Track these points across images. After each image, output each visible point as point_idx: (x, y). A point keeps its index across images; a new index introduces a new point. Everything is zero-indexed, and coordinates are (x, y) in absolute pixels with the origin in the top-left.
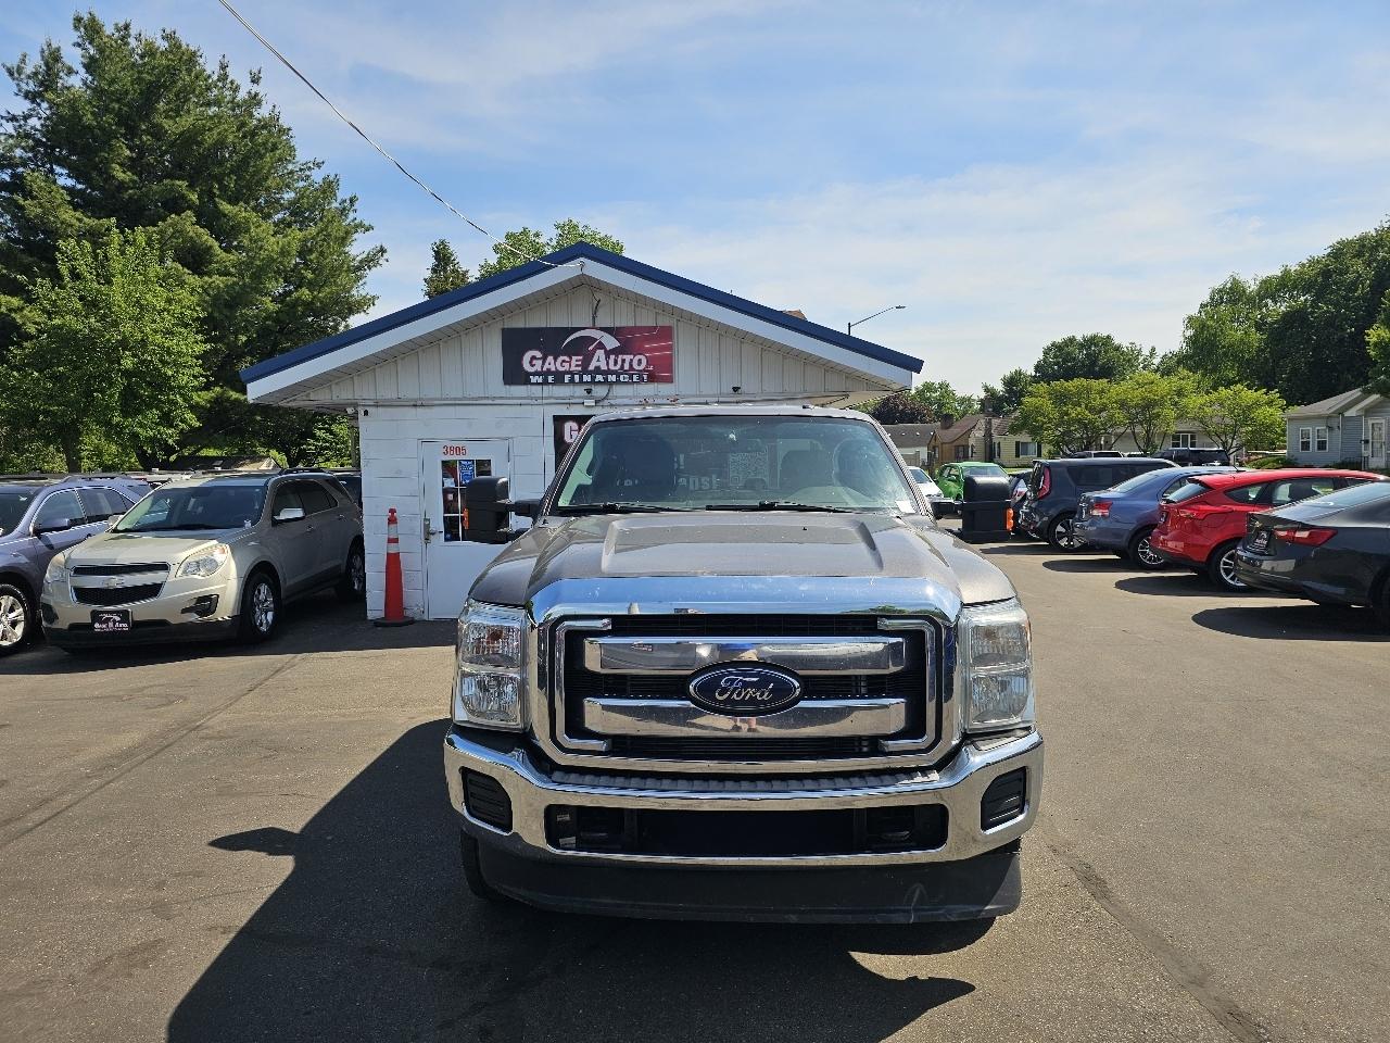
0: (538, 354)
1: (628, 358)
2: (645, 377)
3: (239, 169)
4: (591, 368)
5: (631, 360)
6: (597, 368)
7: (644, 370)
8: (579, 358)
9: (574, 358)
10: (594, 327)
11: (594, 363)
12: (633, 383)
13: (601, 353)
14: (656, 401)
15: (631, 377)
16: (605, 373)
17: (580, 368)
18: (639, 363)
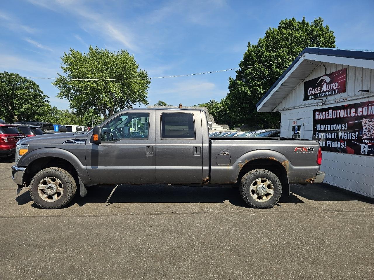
0: (311, 89)
1: (332, 85)
2: (337, 91)
4: (322, 91)
5: (333, 85)
7: (337, 89)
8: (320, 88)
9: (319, 88)
10: (326, 75)
11: (323, 89)
12: (333, 94)
13: (325, 85)
14: (340, 101)
15: (332, 93)
16: (325, 92)
17: (319, 92)
18: (335, 86)
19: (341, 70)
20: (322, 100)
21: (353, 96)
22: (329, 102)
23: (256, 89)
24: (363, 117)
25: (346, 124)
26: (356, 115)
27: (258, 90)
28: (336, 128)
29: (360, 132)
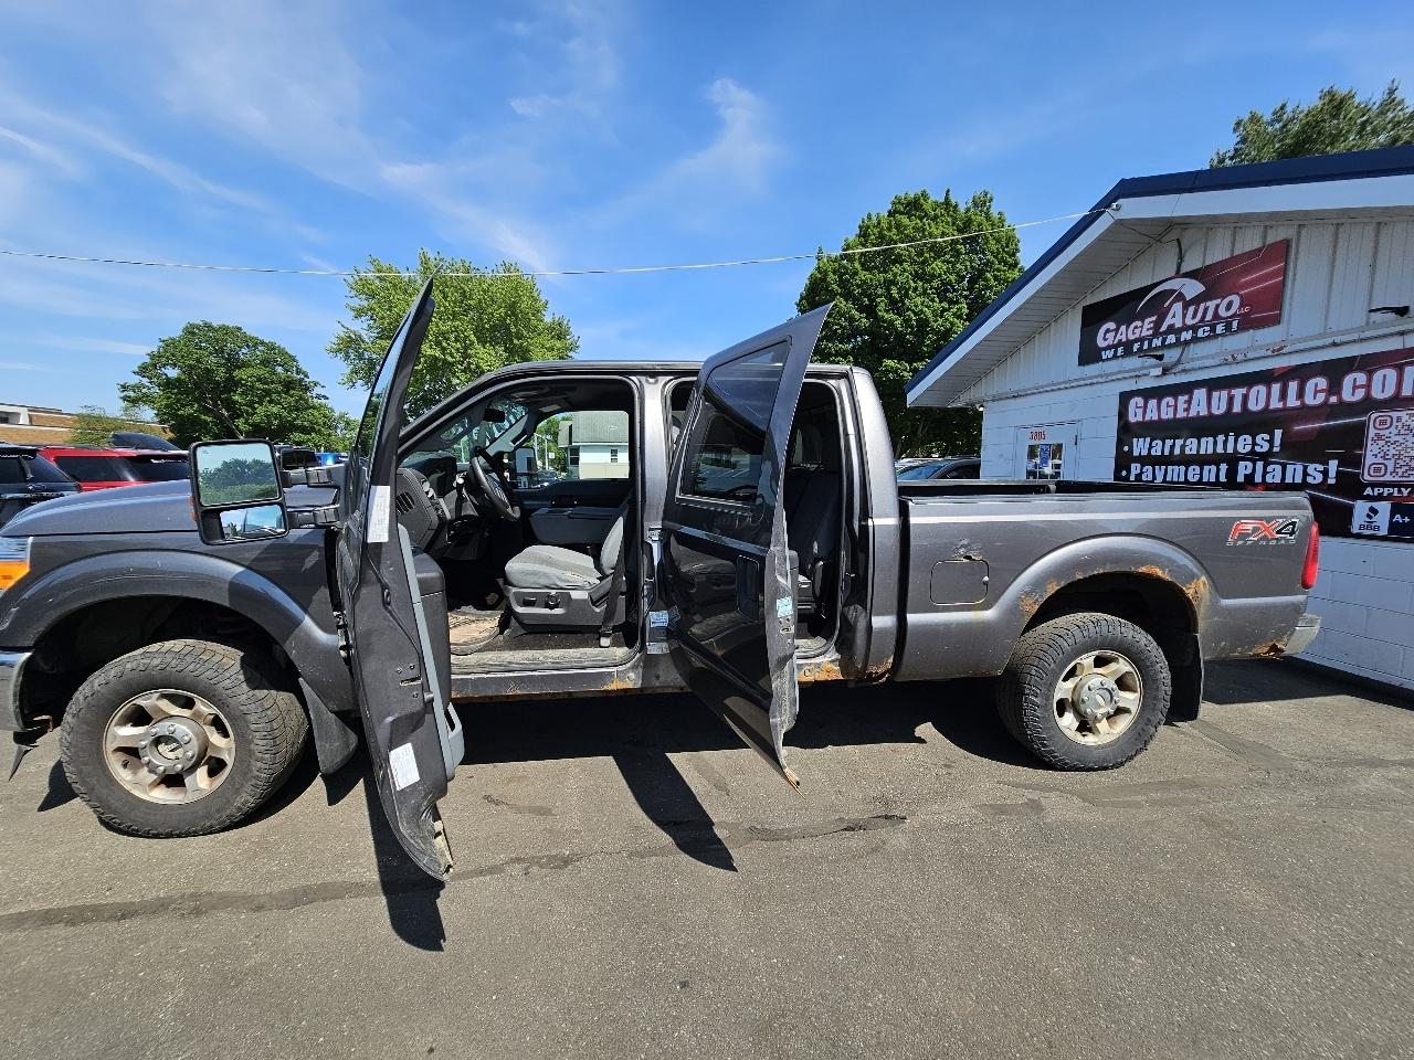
0: (1112, 326)
1: (1212, 304)
2: (1235, 324)
4: (1163, 328)
5: (1218, 306)
6: (1171, 326)
7: (1234, 315)
8: (1154, 318)
9: (1147, 321)
10: (1178, 274)
11: (1168, 321)
12: (1217, 336)
13: (1178, 307)
14: (1250, 356)
15: (1213, 329)
16: (1178, 332)
17: (1151, 332)
18: (1229, 307)
19: (1259, 250)
20: (1160, 358)
21: (1320, 336)
22: (1198, 364)
24: (1369, 404)
25: (1278, 433)
26: (1333, 399)
28: (1225, 448)
29: (1353, 460)
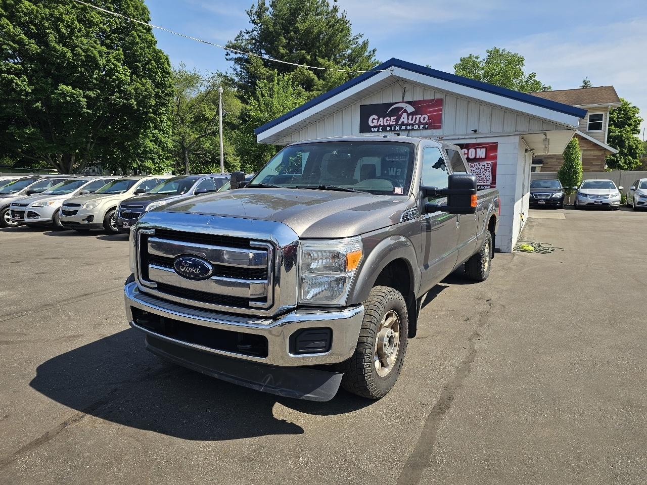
0: (376, 117)
1: (418, 117)
2: (426, 126)
3: (327, 44)
4: (400, 123)
5: (420, 118)
6: (403, 122)
7: (426, 123)
8: (396, 117)
9: (392, 118)
10: (403, 102)
11: (401, 120)
12: (420, 129)
13: (405, 115)
15: (419, 127)
16: (406, 125)
17: (395, 123)
18: (424, 119)
19: (433, 100)
20: (399, 134)
21: (454, 135)
23: (11, 81)
27: (16, 84)
